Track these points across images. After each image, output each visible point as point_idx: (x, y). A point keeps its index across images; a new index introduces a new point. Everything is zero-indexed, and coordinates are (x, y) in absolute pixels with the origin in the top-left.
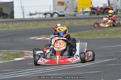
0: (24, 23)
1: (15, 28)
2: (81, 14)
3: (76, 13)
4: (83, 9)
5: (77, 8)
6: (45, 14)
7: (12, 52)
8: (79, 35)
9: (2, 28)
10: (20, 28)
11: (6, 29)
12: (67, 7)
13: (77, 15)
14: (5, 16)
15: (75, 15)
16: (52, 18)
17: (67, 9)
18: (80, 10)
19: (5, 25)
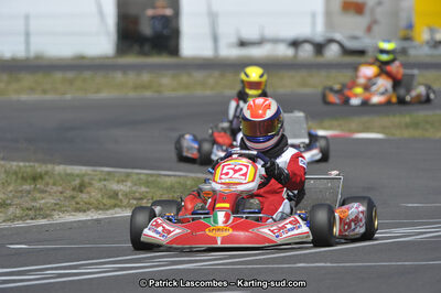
0: (216, 74)
1: (181, 93)
2: (426, 50)
3: (406, 44)
4: (432, 30)
5: (410, 27)
6: (295, 44)
7: (167, 179)
8: (416, 125)
9: (136, 88)
10: (199, 92)
11: (148, 94)
12: (374, 22)
13: (412, 52)
14: (147, 47)
15: (404, 51)
16: (320, 60)
17: (376, 28)
18: (422, 35)
19: (146, 77)
